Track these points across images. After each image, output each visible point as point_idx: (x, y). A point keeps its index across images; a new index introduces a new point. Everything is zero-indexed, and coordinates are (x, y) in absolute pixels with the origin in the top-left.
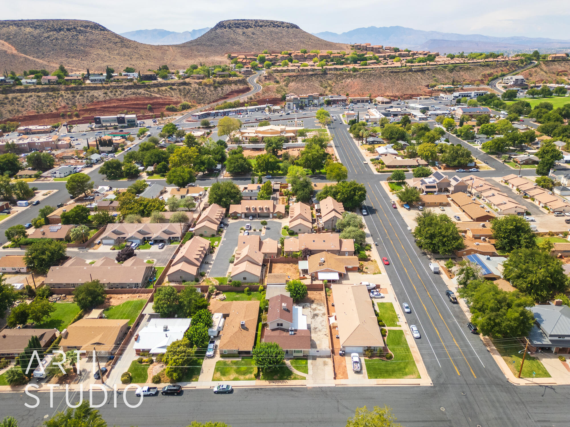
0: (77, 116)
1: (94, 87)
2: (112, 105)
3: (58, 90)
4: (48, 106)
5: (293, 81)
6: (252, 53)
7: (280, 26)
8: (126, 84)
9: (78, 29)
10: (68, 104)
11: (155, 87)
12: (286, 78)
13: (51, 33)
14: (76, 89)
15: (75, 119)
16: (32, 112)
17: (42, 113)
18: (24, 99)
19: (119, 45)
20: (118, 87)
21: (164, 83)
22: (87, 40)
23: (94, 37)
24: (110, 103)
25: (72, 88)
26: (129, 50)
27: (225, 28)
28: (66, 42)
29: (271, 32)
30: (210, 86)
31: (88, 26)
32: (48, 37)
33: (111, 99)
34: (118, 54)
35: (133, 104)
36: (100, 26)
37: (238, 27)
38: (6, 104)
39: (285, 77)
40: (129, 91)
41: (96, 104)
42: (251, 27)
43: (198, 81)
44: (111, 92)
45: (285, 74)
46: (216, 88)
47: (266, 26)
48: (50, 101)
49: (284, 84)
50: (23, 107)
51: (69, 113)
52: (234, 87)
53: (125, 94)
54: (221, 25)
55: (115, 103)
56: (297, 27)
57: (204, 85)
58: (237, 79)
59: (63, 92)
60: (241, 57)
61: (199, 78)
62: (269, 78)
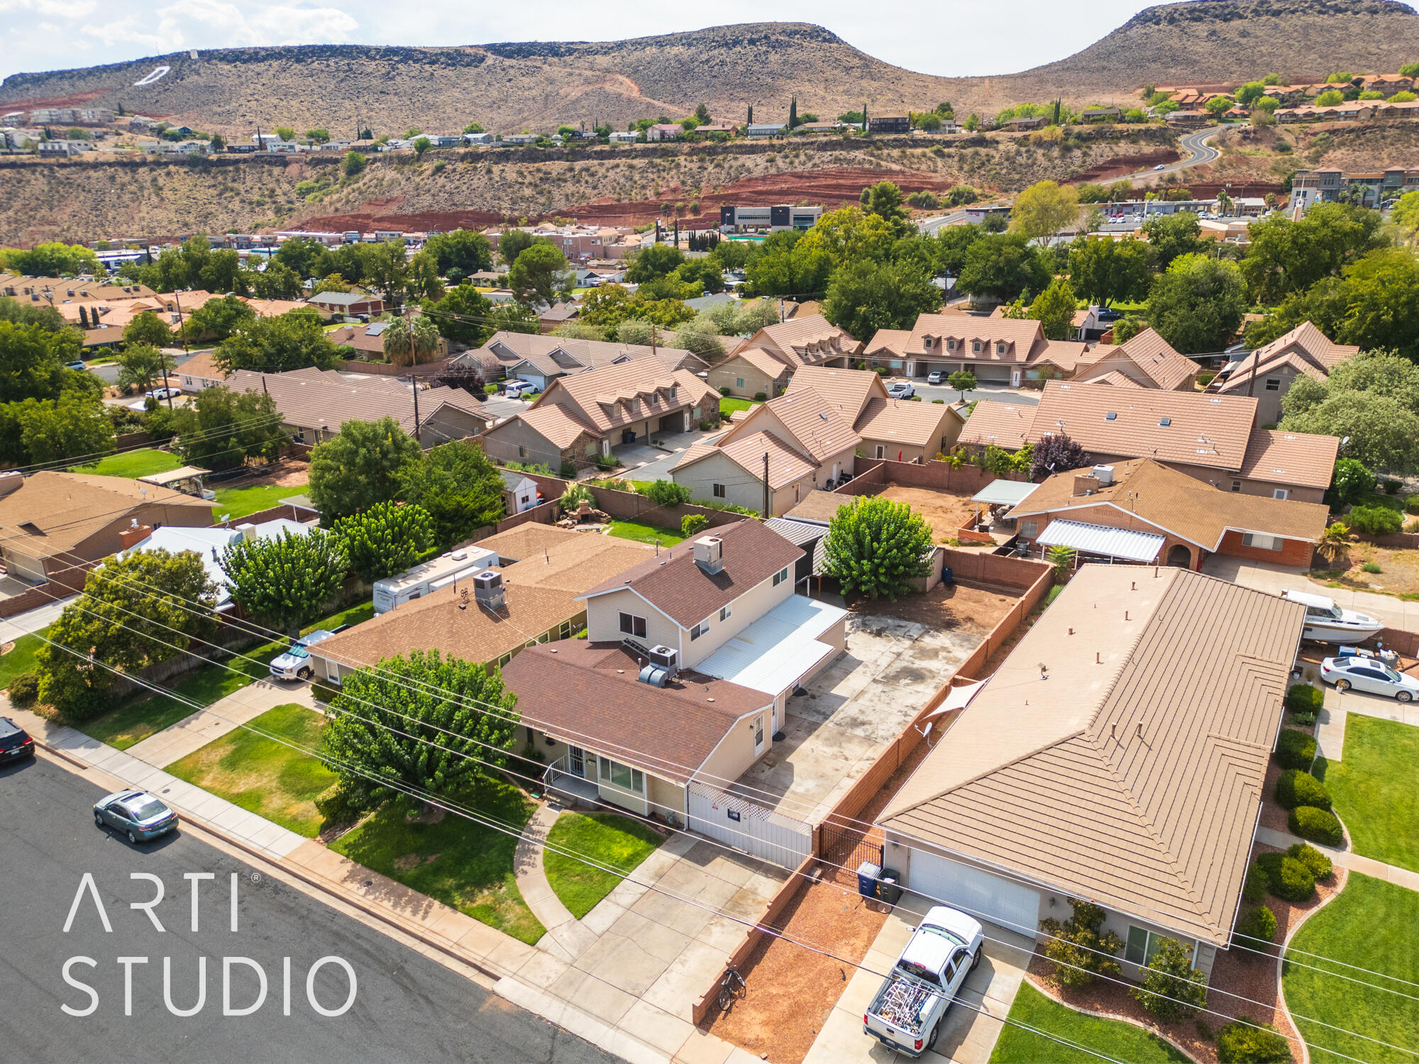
0: (696, 210)
1: (752, 146)
2: (777, 187)
3: (674, 154)
4: (644, 187)
5: (1342, 144)
6: (1225, 84)
7: (1346, 10)
8: (824, 139)
9: (773, 38)
10: (683, 183)
11: (894, 147)
12: (1320, 136)
13: (716, 52)
14: (711, 151)
15: (690, 217)
16: (609, 198)
17: (626, 201)
18: (602, 171)
19: (857, 72)
20: (804, 144)
21: (924, 140)
22: (785, 62)
23: (802, 56)
24: (774, 183)
25: (704, 149)
26: (875, 84)
27: (1157, 23)
28: (741, 68)
29: (1307, 27)
30: (1052, 144)
31: (796, 32)
32: (708, 61)
33: (780, 174)
34: (846, 92)
35: (827, 186)
36: (824, 30)
37: (1199, 19)
38: (565, 181)
39: (1315, 134)
40: (827, 155)
41: (743, 186)
42: (1241, 17)
43: (1018, 134)
44: (786, 157)
45: (1317, 126)
46: (1067, 149)
47: (1293, 12)
48: (651, 176)
49: (1306, 153)
50: (595, 188)
51: (680, 204)
52: (1124, 149)
53: (816, 161)
54: (1147, 17)
55: (785, 182)
56: (1407, 10)
57: (1035, 143)
58: (1142, 126)
59: (682, 158)
60: (1184, 92)
61: (1027, 127)
62: (1258, 136)
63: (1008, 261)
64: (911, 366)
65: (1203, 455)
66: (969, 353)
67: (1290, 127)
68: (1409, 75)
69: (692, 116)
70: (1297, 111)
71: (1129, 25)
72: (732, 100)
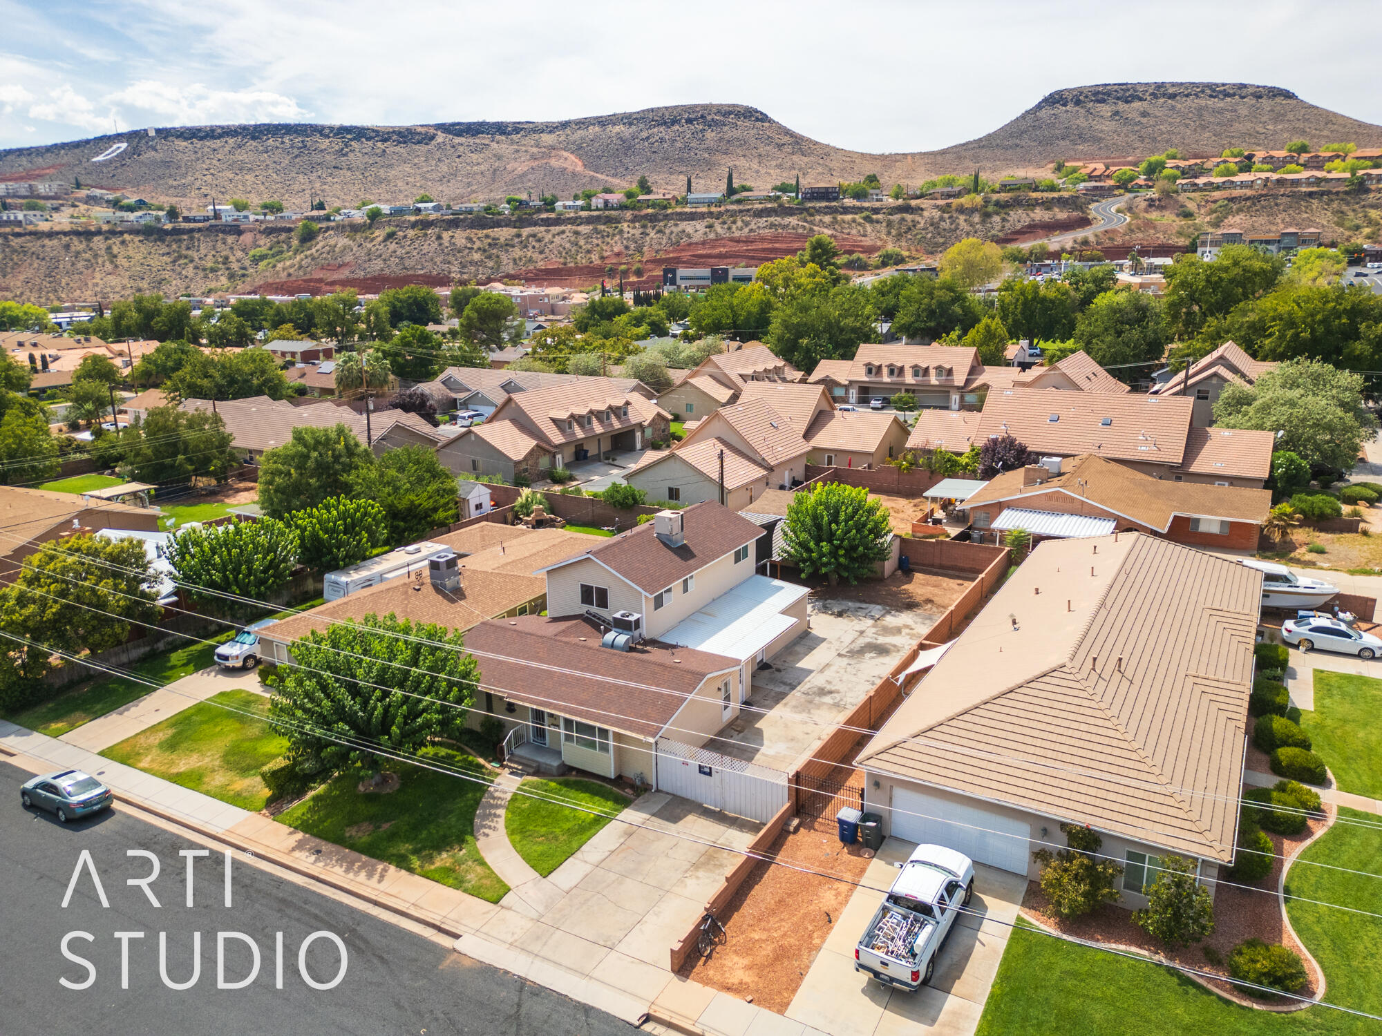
0: (639, 273)
1: (691, 213)
2: (716, 251)
3: (618, 221)
4: (589, 252)
5: (1240, 210)
6: (1130, 159)
7: (1234, 95)
8: (760, 206)
9: (709, 118)
10: (627, 248)
11: (826, 214)
12: (1220, 203)
13: (655, 130)
14: (653, 219)
15: (633, 279)
16: (555, 262)
17: (572, 265)
18: (548, 237)
19: (788, 149)
20: (741, 211)
21: (853, 207)
22: (721, 139)
23: (737, 133)
24: (713, 247)
25: (646, 216)
26: (806, 159)
27: (1065, 105)
28: (679, 145)
29: (1200, 109)
30: (973, 210)
31: (730, 113)
32: (648, 138)
33: (719, 239)
34: (778, 166)
35: (764, 250)
36: (756, 111)
37: (1102, 101)
38: (513, 246)
39: (1215, 202)
40: (763, 221)
41: (684, 250)
42: (1141, 99)
43: (941, 202)
44: (724, 223)
45: (1217, 194)
46: (986, 216)
47: (1187, 96)
48: (595, 241)
49: (1208, 219)
50: (541, 252)
51: (623, 267)
52: (1039, 215)
53: (753, 226)
54: (1055, 100)
55: (724, 246)
56: (1288, 95)
57: (957, 210)
58: (1056, 195)
59: (625, 225)
60: (1092, 166)
61: (949, 196)
62: (1163, 203)
63: (940, 304)
64: (853, 394)
65: (1145, 452)
66: (909, 379)
67: (1192, 195)
68: (1294, 151)
69: (634, 187)
70: (1197, 181)
71: (1039, 107)
72: (671, 173)
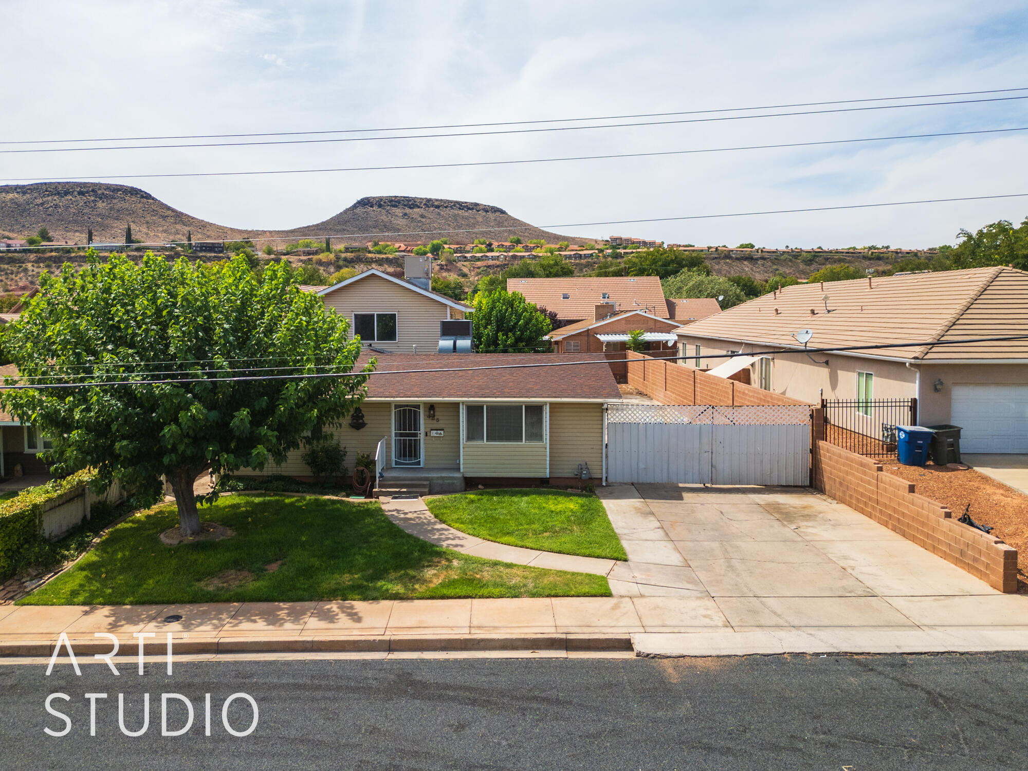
3: (21, 261)
7: (473, 209)
9: (100, 192)
11: (215, 261)
12: (482, 269)
14: (57, 260)
19: (171, 220)
22: (111, 209)
23: (127, 205)
26: (187, 228)
27: (372, 206)
28: (73, 210)
29: (455, 216)
30: (328, 263)
31: (118, 190)
34: (165, 231)
36: (140, 191)
37: (395, 206)
39: (479, 268)
42: (419, 207)
43: (304, 258)
45: (479, 263)
46: (339, 267)
47: (446, 207)
49: (476, 278)
54: (365, 203)
56: (503, 212)
57: (317, 263)
58: (384, 256)
59: (29, 265)
60: (397, 245)
61: (309, 253)
62: (449, 268)
67: (465, 263)
68: (514, 242)
70: (466, 255)
71: (355, 206)
72: (67, 231)
